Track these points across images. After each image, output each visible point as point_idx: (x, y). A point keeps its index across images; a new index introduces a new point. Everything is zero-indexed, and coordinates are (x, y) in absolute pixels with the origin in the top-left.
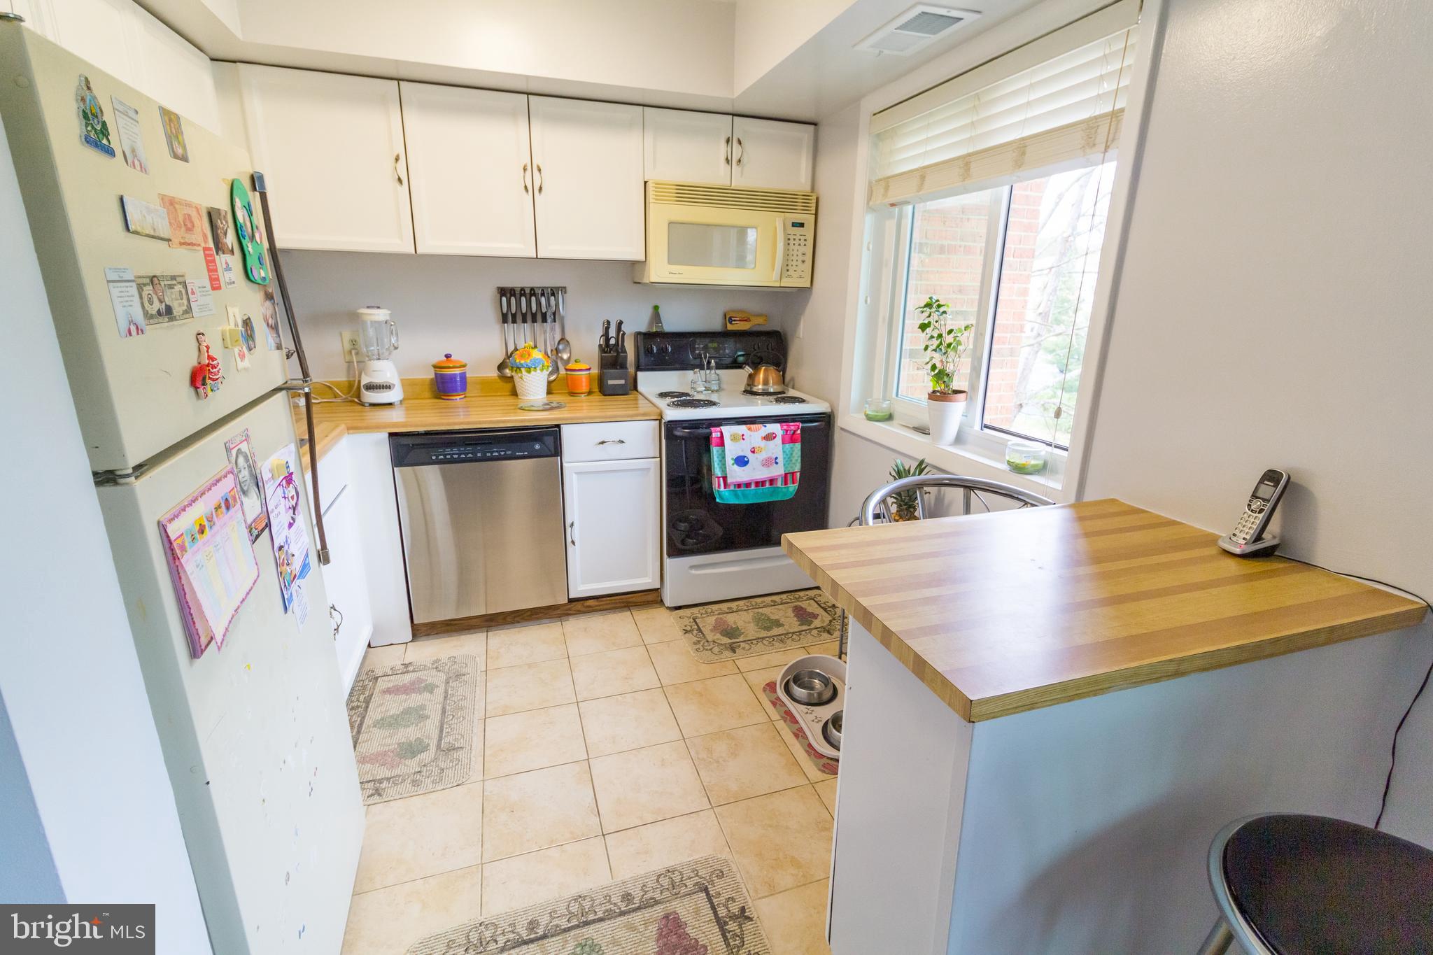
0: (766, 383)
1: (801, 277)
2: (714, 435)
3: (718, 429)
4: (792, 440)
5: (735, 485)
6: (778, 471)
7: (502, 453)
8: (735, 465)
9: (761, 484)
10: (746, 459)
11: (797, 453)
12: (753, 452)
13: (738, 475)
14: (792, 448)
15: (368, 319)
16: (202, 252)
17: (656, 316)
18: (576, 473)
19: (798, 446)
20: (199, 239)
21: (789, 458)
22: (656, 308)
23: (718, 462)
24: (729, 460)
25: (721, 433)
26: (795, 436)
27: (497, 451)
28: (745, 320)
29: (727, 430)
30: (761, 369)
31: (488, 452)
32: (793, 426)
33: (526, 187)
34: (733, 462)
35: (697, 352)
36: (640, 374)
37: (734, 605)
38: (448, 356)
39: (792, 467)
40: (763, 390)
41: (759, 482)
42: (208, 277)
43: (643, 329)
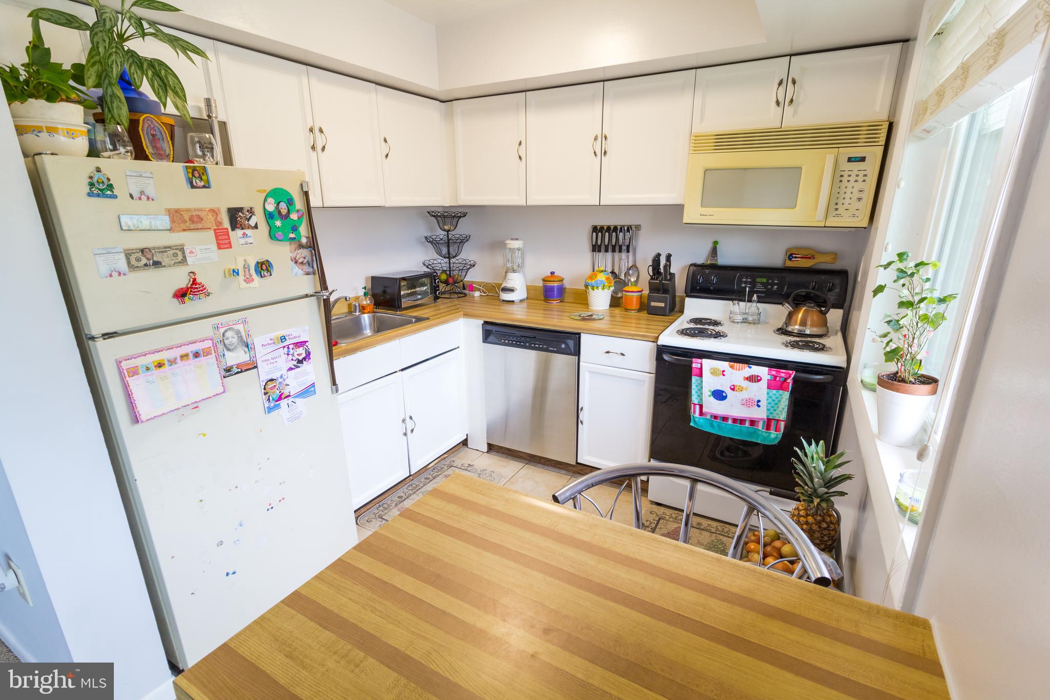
0: (803, 323)
1: (854, 215)
2: (694, 365)
3: (699, 360)
4: (781, 386)
5: (711, 416)
6: (760, 414)
7: (541, 346)
8: (712, 397)
9: (739, 421)
10: (724, 394)
11: (784, 402)
12: (733, 389)
13: (713, 406)
14: (781, 395)
15: (509, 246)
16: (213, 231)
17: (714, 252)
18: (589, 372)
19: (786, 395)
20: (210, 226)
21: (776, 404)
22: (716, 243)
23: (696, 390)
24: (707, 392)
25: (701, 364)
26: (785, 384)
27: (538, 344)
28: (809, 258)
29: (707, 364)
30: (802, 309)
31: (533, 344)
32: (783, 373)
33: (595, 153)
34: (710, 393)
35: (743, 285)
36: (688, 300)
37: (705, 523)
38: (552, 273)
39: (777, 414)
40: (799, 330)
41: (737, 419)
42: (216, 243)
43: (700, 261)
